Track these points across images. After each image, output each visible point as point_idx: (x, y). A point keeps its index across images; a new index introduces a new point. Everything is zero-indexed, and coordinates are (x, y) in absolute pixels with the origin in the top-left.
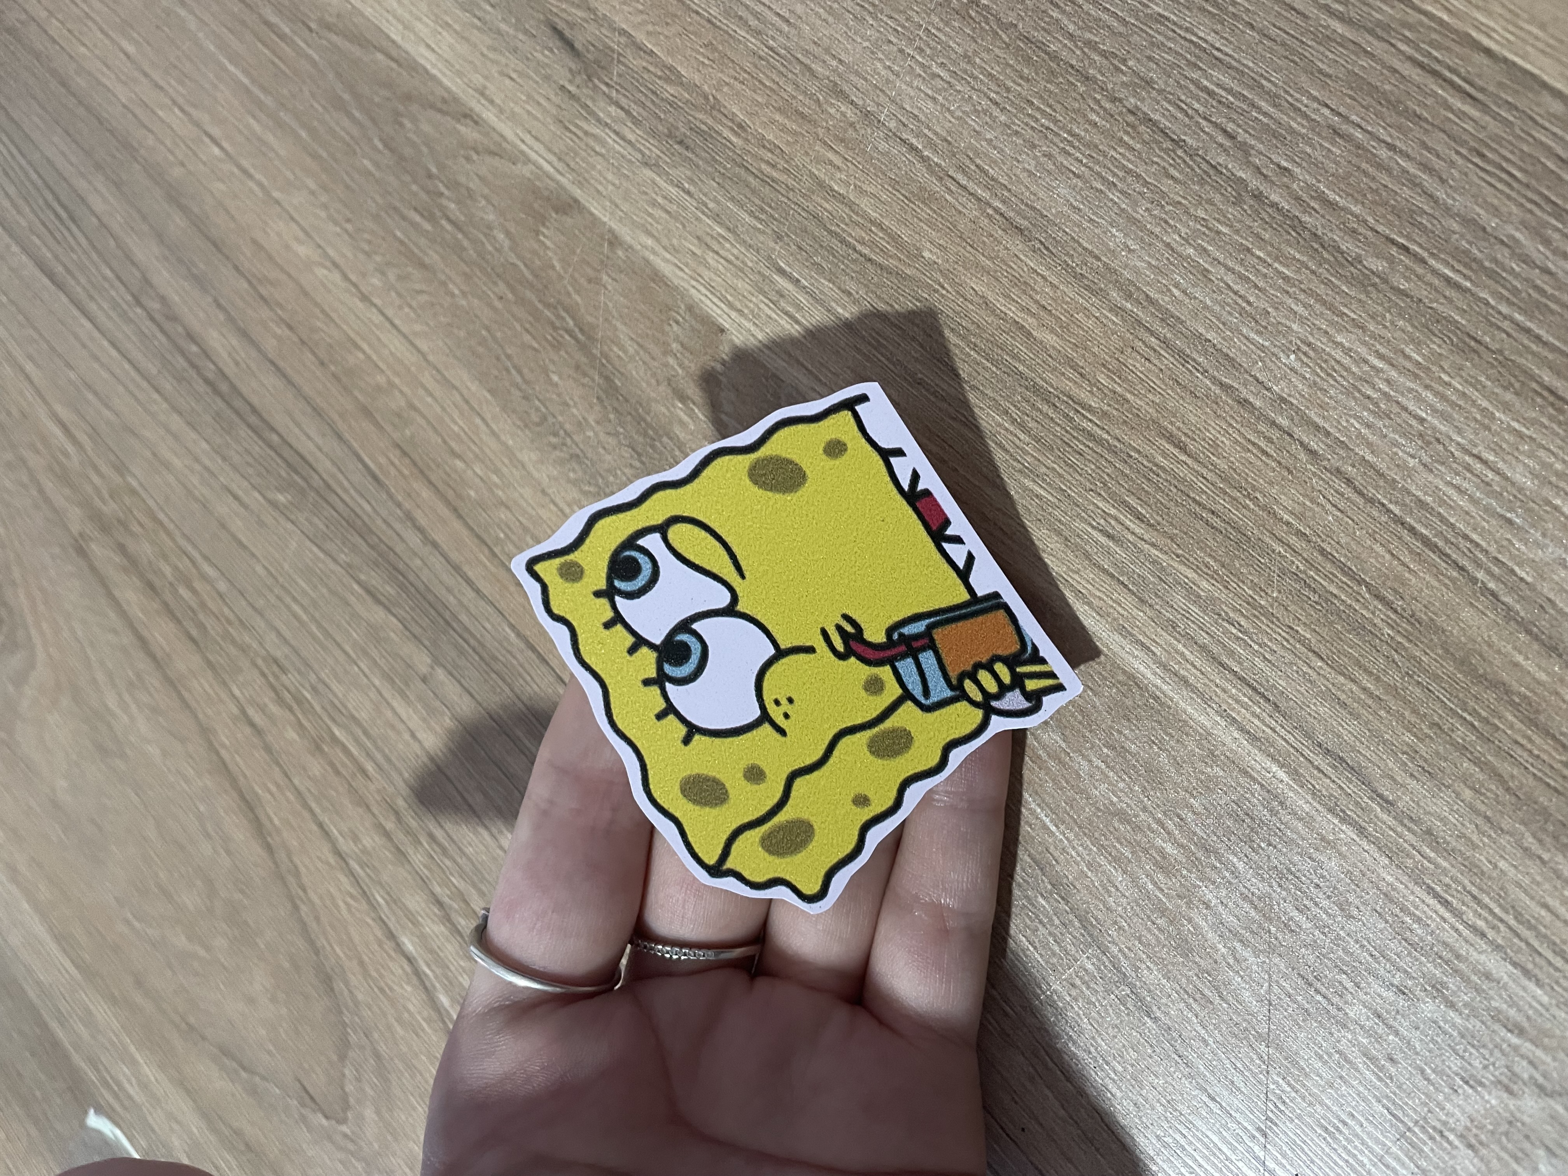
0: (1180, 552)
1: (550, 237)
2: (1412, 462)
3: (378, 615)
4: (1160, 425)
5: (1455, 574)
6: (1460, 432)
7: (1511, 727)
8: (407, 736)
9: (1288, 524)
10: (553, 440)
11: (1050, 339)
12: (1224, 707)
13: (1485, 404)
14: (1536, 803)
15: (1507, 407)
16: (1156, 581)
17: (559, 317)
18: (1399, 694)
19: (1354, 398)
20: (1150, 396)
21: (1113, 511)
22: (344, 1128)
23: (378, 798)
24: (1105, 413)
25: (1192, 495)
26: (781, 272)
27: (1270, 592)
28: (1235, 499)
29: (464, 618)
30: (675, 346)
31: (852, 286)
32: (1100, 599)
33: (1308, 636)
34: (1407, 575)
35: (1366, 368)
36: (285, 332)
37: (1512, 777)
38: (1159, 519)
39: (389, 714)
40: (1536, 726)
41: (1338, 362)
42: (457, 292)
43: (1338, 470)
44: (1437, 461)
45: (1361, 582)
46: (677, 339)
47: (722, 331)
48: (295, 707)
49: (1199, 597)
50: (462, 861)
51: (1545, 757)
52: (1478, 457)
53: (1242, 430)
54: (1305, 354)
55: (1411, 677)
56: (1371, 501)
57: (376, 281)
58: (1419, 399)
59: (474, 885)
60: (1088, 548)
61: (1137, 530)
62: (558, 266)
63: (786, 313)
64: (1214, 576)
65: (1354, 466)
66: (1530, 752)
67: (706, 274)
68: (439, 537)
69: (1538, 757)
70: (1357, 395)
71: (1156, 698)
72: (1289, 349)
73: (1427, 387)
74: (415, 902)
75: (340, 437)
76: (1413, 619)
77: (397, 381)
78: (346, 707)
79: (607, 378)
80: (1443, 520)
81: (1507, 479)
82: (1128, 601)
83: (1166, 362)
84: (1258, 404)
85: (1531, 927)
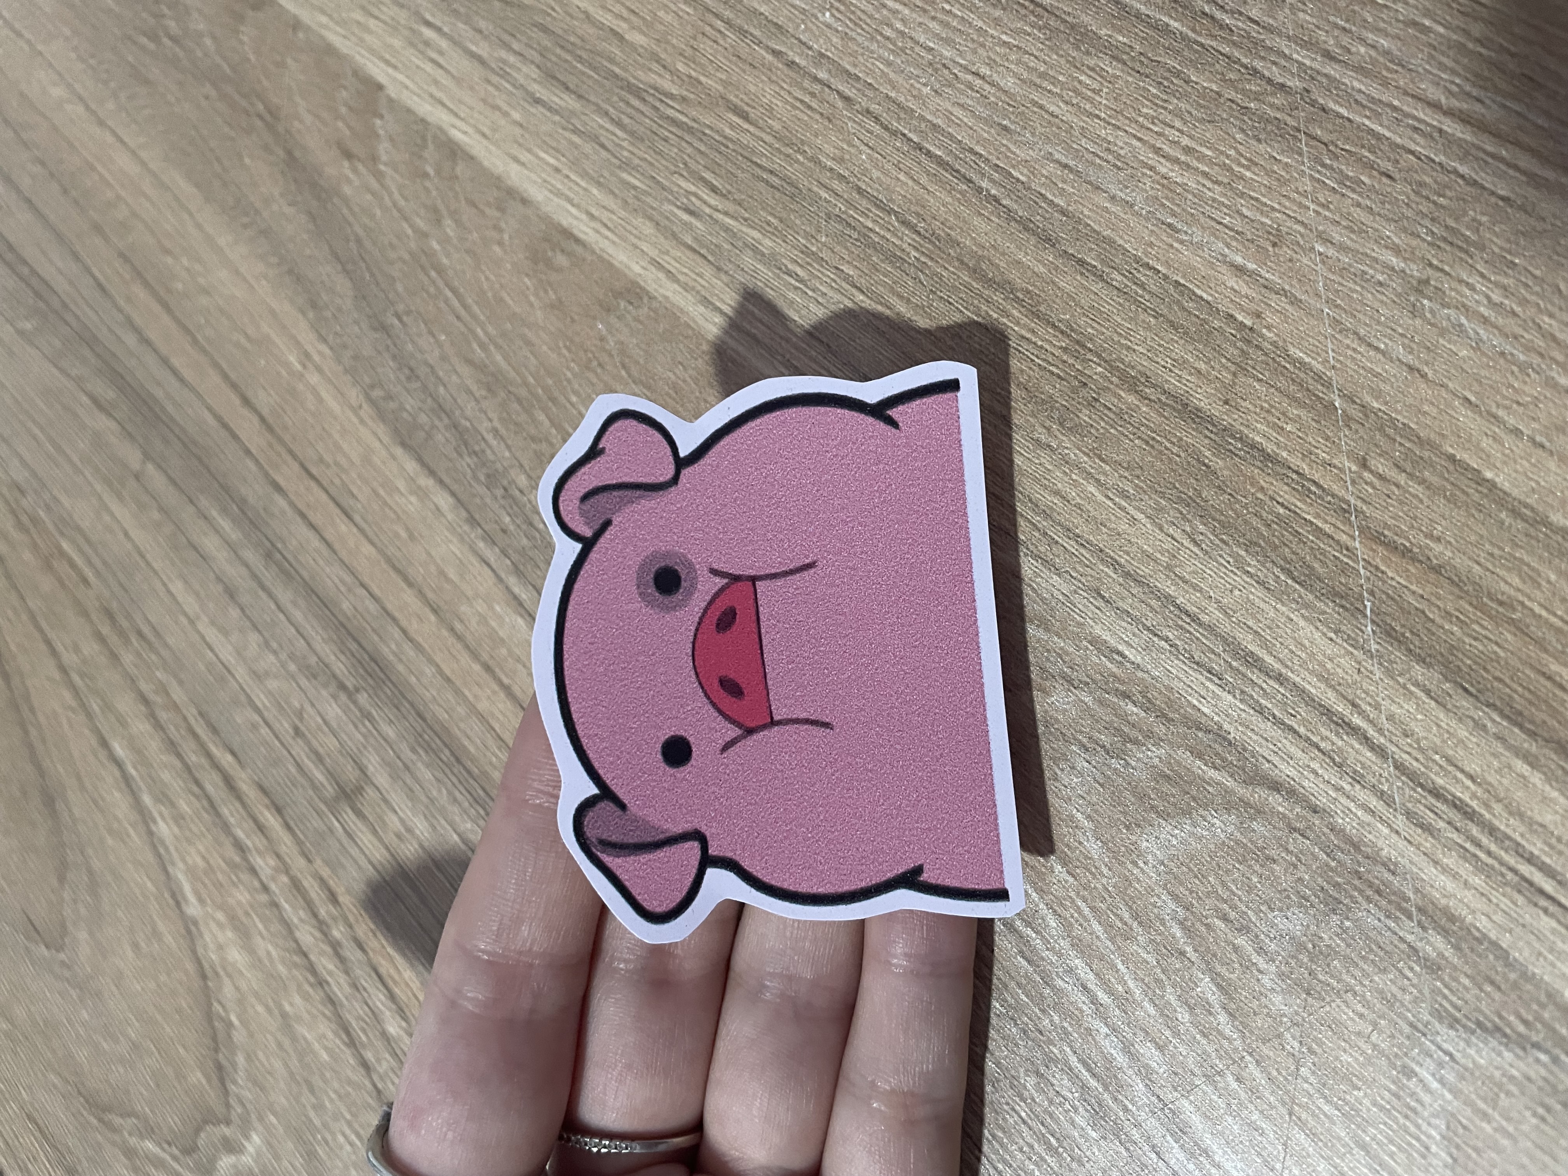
0: (747, 215)
1: (247, 33)
2: (926, 90)
3: (103, 423)
4: (728, 101)
5: (965, 187)
6: (961, 54)
7: (1018, 324)
8: (121, 536)
9: (831, 169)
10: (245, 220)
11: (636, 38)
12: (788, 356)
13: (980, 24)
14: (1042, 393)
15: (997, 22)
16: (729, 247)
17: (252, 104)
18: (925, 312)
19: (877, 42)
20: (719, 75)
21: (693, 189)
22: (62, 956)
23: (97, 604)
24: (684, 99)
25: (755, 159)
26: (428, 24)
27: (819, 237)
28: (788, 156)
29: (170, 408)
30: (343, 110)
31: (482, 24)
32: (686, 274)
33: (851, 273)
34: (926, 196)
35: (885, 12)
36: (37, 169)
37: (1022, 371)
38: (729, 187)
39: (107, 518)
40: (1038, 317)
41: (863, 11)
42: (173, 100)
43: (868, 111)
44: (944, 85)
45: (890, 212)
46: (346, 104)
47: (380, 87)
48: (31, 527)
49: (763, 255)
50: (164, 653)
51: (1047, 347)
52: (976, 74)
53: (791, 89)
54: (837, 10)
55: (935, 293)
56: (894, 133)
57: (111, 105)
58: (927, 30)
59: (176, 676)
60: (675, 228)
61: (713, 202)
62: (252, 57)
63: (433, 61)
64: (775, 233)
65: (879, 104)
66: (1035, 343)
67: (368, 38)
68: (152, 336)
69: (1042, 347)
70: (879, 38)
71: (734, 361)
72: (824, 8)
73: (934, 18)
74: (125, 704)
75: (76, 257)
76: (932, 237)
77: (123, 194)
78: (71, 517)
79: (289, 153)
80: (951, 137)
81: (1000, 89)
82: (708, 272)
83: (730, 41)
84: (803, 63)
85: (1047, 516)
